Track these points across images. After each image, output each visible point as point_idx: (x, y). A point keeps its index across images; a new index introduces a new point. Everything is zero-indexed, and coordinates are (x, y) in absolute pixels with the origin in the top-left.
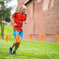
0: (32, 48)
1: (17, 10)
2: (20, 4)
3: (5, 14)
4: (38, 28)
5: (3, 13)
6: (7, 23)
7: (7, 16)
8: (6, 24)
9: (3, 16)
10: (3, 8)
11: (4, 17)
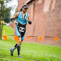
0: (31, 51)
1: (17, 10)
2: (20, 4)
3: (4, 14)
4: (38, 30)
5: (2, 13)
6: (6, 23)
7: (6, 16)
9: (2, 16)
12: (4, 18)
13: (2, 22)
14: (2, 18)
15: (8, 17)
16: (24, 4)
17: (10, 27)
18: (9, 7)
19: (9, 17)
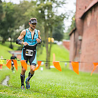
1: (74, 19)
2: (80, 9)
3: (53, 27)
5: (50, 24)
7: (57, 29)
8: (55, 43)
9: (50, 29)
10: (50, 16)
11: (51, 31)
12: (54, 32)
13: (49, 39)
14: (49, 32)
15: (59, 30)
16: (86, 8)
17: (64, 47)
18: (62, 14)
19: (61, 32)
